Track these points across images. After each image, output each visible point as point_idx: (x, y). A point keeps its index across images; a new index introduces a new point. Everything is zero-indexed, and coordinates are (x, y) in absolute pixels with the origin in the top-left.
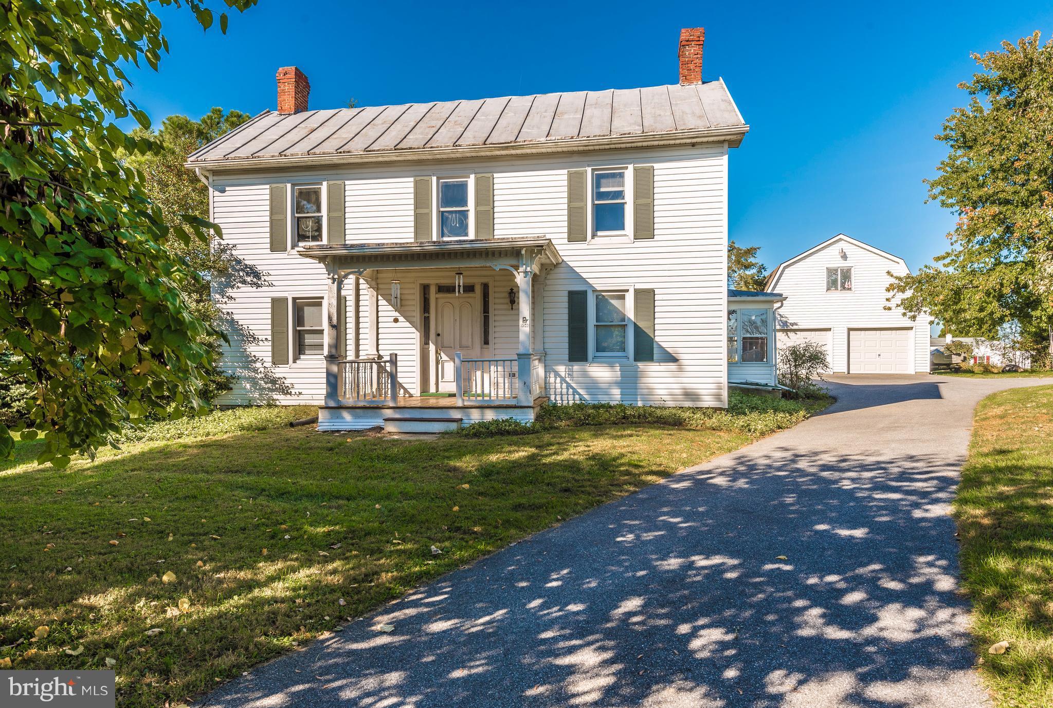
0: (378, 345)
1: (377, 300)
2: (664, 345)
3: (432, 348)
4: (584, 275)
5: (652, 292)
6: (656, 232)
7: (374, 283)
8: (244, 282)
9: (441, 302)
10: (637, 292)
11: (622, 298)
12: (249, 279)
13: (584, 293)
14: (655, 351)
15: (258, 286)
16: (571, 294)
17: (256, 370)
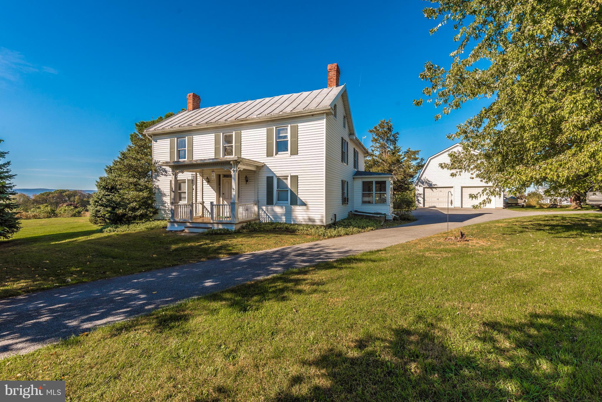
0: (203, 198)
1: (203, 181)
2: (301, 198)
3: (221, 199)
4: (273, 170)
5: (297, 177)
6: (299, 152)
7: (201, 174)
8: (162, 174)
9: (224, 181)
10: (291, 176)
11: (287, 179)
12: (164, 173)
13: (272, 177)
14: (298, 201)
15: (166, 176)
16: (268, 178)
17: (165, 207)
